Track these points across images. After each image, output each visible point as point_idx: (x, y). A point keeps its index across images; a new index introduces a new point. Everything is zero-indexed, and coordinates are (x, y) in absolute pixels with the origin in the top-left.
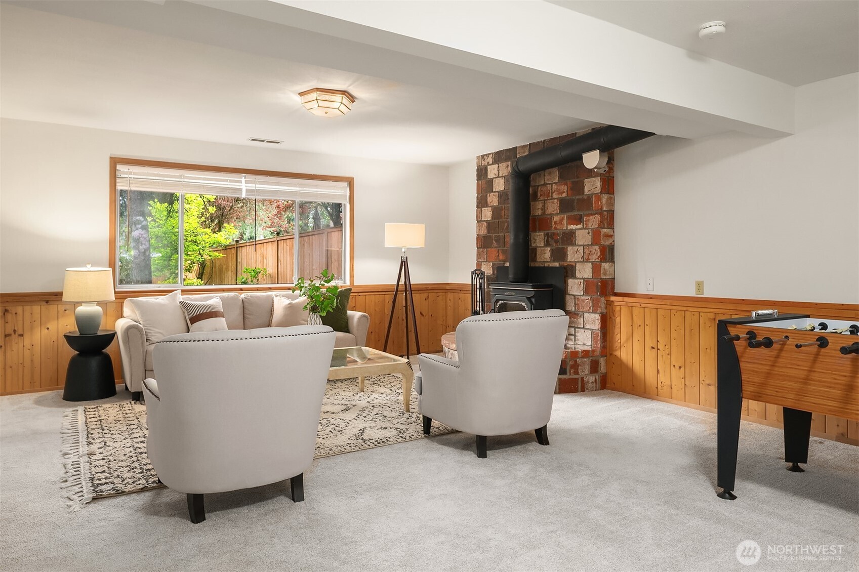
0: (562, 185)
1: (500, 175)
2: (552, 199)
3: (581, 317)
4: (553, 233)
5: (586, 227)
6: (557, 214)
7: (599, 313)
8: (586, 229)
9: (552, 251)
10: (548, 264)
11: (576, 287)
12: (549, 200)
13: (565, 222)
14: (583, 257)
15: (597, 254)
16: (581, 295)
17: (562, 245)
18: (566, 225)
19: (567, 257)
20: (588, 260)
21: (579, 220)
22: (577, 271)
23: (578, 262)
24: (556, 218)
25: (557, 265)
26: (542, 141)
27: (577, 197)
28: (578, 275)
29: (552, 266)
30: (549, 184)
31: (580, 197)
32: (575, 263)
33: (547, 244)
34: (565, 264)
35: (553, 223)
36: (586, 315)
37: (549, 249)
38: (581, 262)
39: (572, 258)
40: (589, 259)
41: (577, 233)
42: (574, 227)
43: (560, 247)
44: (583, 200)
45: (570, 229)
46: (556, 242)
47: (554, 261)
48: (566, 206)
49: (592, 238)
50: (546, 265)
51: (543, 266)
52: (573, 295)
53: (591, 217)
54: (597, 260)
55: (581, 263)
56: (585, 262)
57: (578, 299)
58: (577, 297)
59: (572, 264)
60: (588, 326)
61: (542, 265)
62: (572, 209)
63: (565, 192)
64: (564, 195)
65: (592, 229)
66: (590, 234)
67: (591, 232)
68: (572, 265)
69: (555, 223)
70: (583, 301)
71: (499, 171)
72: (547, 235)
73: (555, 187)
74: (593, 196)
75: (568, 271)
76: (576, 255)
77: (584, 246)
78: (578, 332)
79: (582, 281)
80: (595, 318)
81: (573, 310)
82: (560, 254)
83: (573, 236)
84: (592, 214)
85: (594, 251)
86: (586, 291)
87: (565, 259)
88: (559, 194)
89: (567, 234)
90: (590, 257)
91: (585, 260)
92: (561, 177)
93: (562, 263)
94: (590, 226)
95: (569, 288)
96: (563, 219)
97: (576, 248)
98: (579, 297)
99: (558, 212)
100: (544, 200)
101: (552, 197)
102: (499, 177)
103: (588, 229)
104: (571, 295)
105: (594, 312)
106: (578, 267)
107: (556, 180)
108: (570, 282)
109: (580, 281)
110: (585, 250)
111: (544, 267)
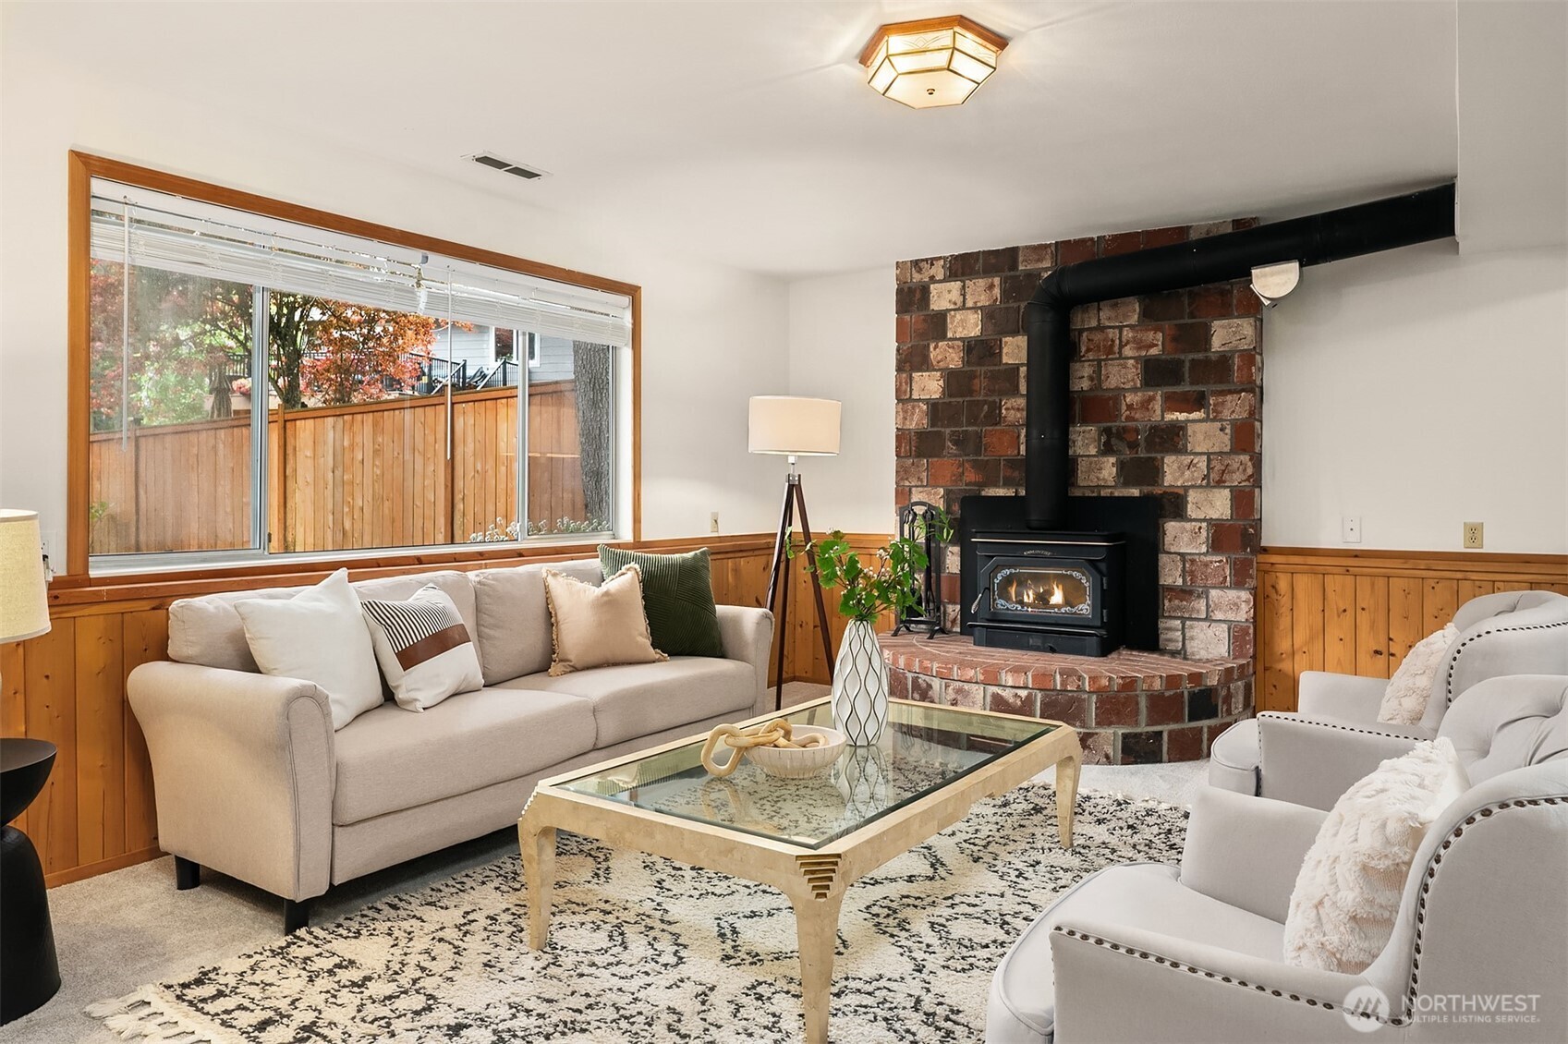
0: (1151, 330)
1: (970, 304)
2: (1121, 358)
3: (1199, 596)
4: (1123, 428)
5: (1215, 417)
6: (1134, 390)
7: (1248, 589)
8: (1214, 420)
9: (1121, 466)
10: (1110, 490)
11: (1186, 537)
12: (1112, 359)
13: (1157, 405)
14: (1206, 477)
15: (1245, 470)
16: (1200, 554)
17: (1148, 452)
18: (1159, 412)
19: (1163, 476)
20: (1220, 484)
21: (1198, 402)
22: (1189, 506)
23: (1193, 487)
24: (1130, 398)
25: (1135, 492)
26: (1092, 239)
27: (1191, 356)
28: (1191, 511)
29: (1121, 495)
30: (1113, 327)
31: (1200, 356)
32: (1186, 489)
33: (1107, 450)
34: (1158, 491)
35: (1124, 407)
36: (1213, 593)
37: (1112, 460)
38: (1201, 486)
39: (1177, 480)
40: (1224, 482)
41: (1191, 429)
42: (1182, 416)
43: (1142, 456)
44: (1207, 362)
45: (1172, 420)
46: (1133, 446)
47: (1127, 484)
48: (1155, 373)
49: (1231, 440)
50: (1102, 494)
51: (1095, 495)
52: (1179, 554)
53: (1229, 398)
54: (1243, 484)
55: (1200, 490)
56: (1214, 487)
57: (1193, 561)
58: (1188, 557)
59: (1176, 490)
60: (1218, 615)
61: (1093, 492)
62: (1178, 379)
63: (1157, 345)
64: (1154, 351)
65: (1234, 423)
66: (1228, 431)
67: (1229, 427)
68: (1177, 493)
69: (1130, 407)
70: (1206, 565)
71: (964, 296)
72: (1108, 431)
73: (1128, 334)
74: (1236, 356)
75: (1174, 505)
76: (1187, 473)
77: (1209, 454)
78: (1191, 627)
79: (1204, 525)
80: (1239, 597)
81: (1180, 582)
82: (1144, 470)
83: (1179, 436)
84: (1231, 392)
85: (1236, 466)
86: (1216, 545)
87: (1157, 482)
88: (1139, 349)
89: (1163, 430)
90: (1226, 477)
91: (1213, 481)
92: (1146, 315)
93: (1147, 489)
94: (1226, 414)
95: (1168, 539)
96: (1151, 399)
97: (1186, 459)
98: (1197, 558)
99: (1139, 385)
100: (1099, 361)
101: (1120, 353)
102: (963, 307)
103: (1221, 420)
104: (1175, 553)
105: (1238, 584)
106: (1192, 496)
107: (1134, 319)
108: (1171, 527)
109: (1198, 524)
110: (1214, 463)
111: (1099, 498)
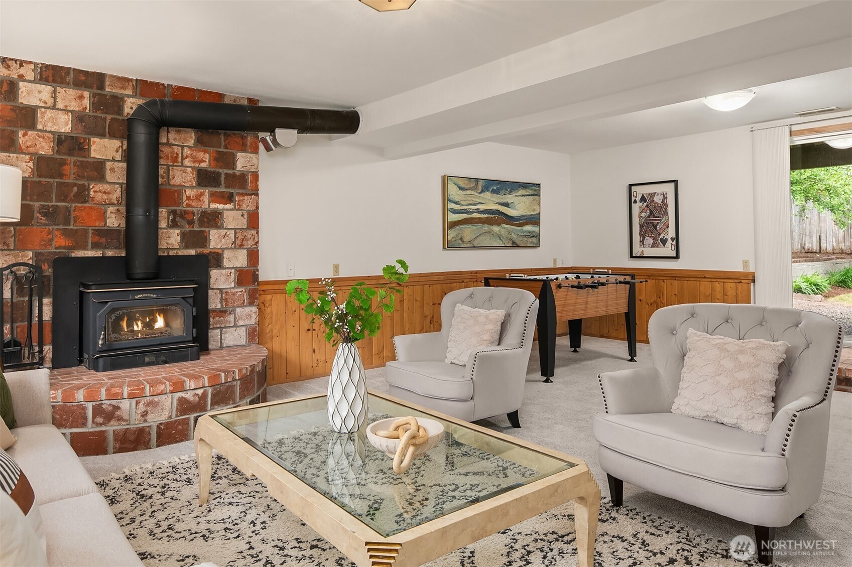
0: (202, 151)
1: (60, 105)
2: (182, 166)
3: (230, 313)
4: (185, 211)
5: (239, 208)
6: (192, 187)
7: (255, 305)
8: (238, 210)
9: (183, 235)
10: (175, 251)
11: (223, 279)
12: (176, 166)
13: (206, 198)
14: (234, 243)
15: (254, 239)
16: (230, 288)
17: (200, 227)
18: (207, 202)
19: (210, 242)
20: (241, 246)
21: (230, 198)
22: (225, 260)
23: (226, 248)
24: (189, 192)
25: (192, 252)
26: (163, 85)
27: (226, 171)
28: (226, 263)
29: (183, 254)
30: (178, 146)
31: (230, 172)
32: (223, 249)
33: (174, 225)
34: (206, 251)
35: (185, 198)
36: (238, 310)
37: (178, 231)
38: (231, 248)
39: (217, 244)
40: (244, 246)
41: (226, 214)
42: (221, 206)
43: (196, 229)
44: (234, 176)
45: (215, 208)
46: (191, 223)
47: (187, 247)
48: (205, 178)
49: (247, 221)
50: (171, 254)
51: (165, 254)
52: (218, 289)
53: (246, 198)
54: (253, 247)
55: (231, 250)
56: (238, 248)
57: (227, 293)
58: (224, 291)
59: (217, 251)
60: (241, 323)
61: (164, 253)
62: (218, 185)
63: (205, 161)
64: (203, 165)
65: (249, 212)
66: (245, 216)
67: (246, 214)
68: (218, 252)
69: (188, 198)
70: (234, 294)
71: (55, 98)
72: (174, 212)
73: (187, 151)
74: (250, 174)
75: (216, 260)
76: (223, 240)
77: (235, 230)
78: (226, 332)
79: (233, 271)
80: (251, 311)
81: (219, 306)
82: (201, 239)
83: (218, 217)
84: (247, 194)
85: (249, 236)
86: (240, 282)
87: (206, 246)
88: (194, 162)
89: (209, 214)
90: (244, 243)
91: (238, 245)
92: (199, 141)
93: (200, 250)
94: (244, 207)
95: (212, 281)
96: (202, 194)
97: (223, 232)
98: (229, 290)
99: (194, 185)
100: (168, 166)
101: (182, 162)
102: (54, 107)
103: (242, 210)
104: (216, 289)
105: (251, 304)
106: (226, 254)
107: (191, 142)
108: (214, 273)
109: (230, 271)
110: (238, 235)
111: (169, 256)
